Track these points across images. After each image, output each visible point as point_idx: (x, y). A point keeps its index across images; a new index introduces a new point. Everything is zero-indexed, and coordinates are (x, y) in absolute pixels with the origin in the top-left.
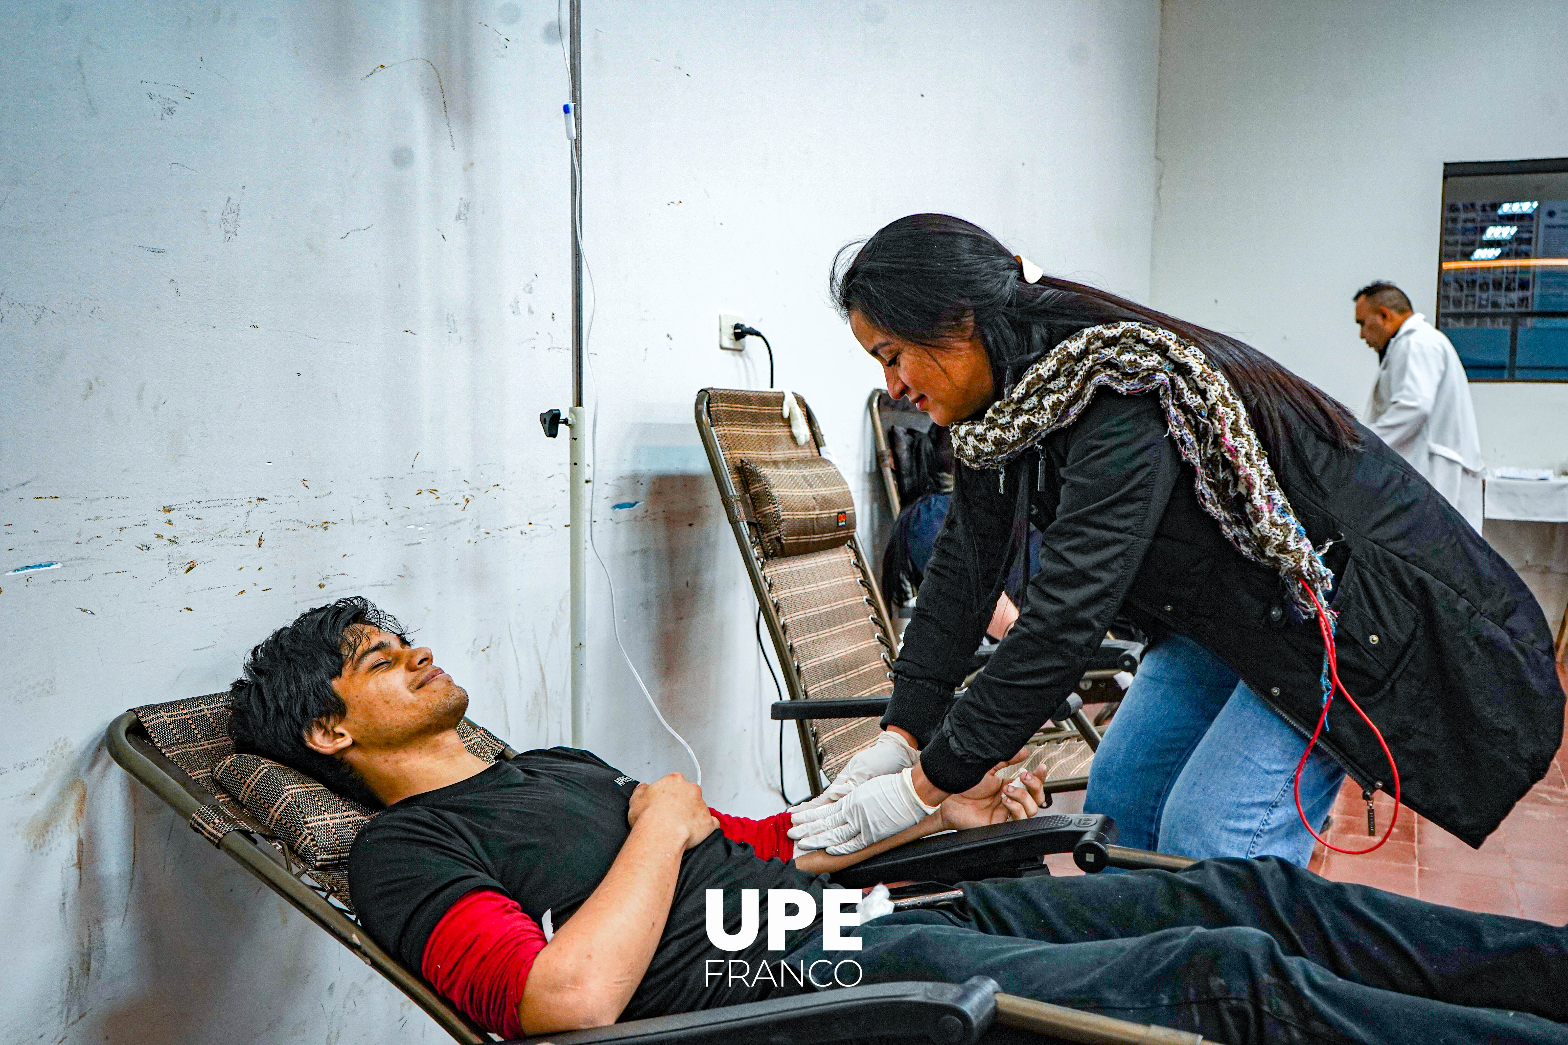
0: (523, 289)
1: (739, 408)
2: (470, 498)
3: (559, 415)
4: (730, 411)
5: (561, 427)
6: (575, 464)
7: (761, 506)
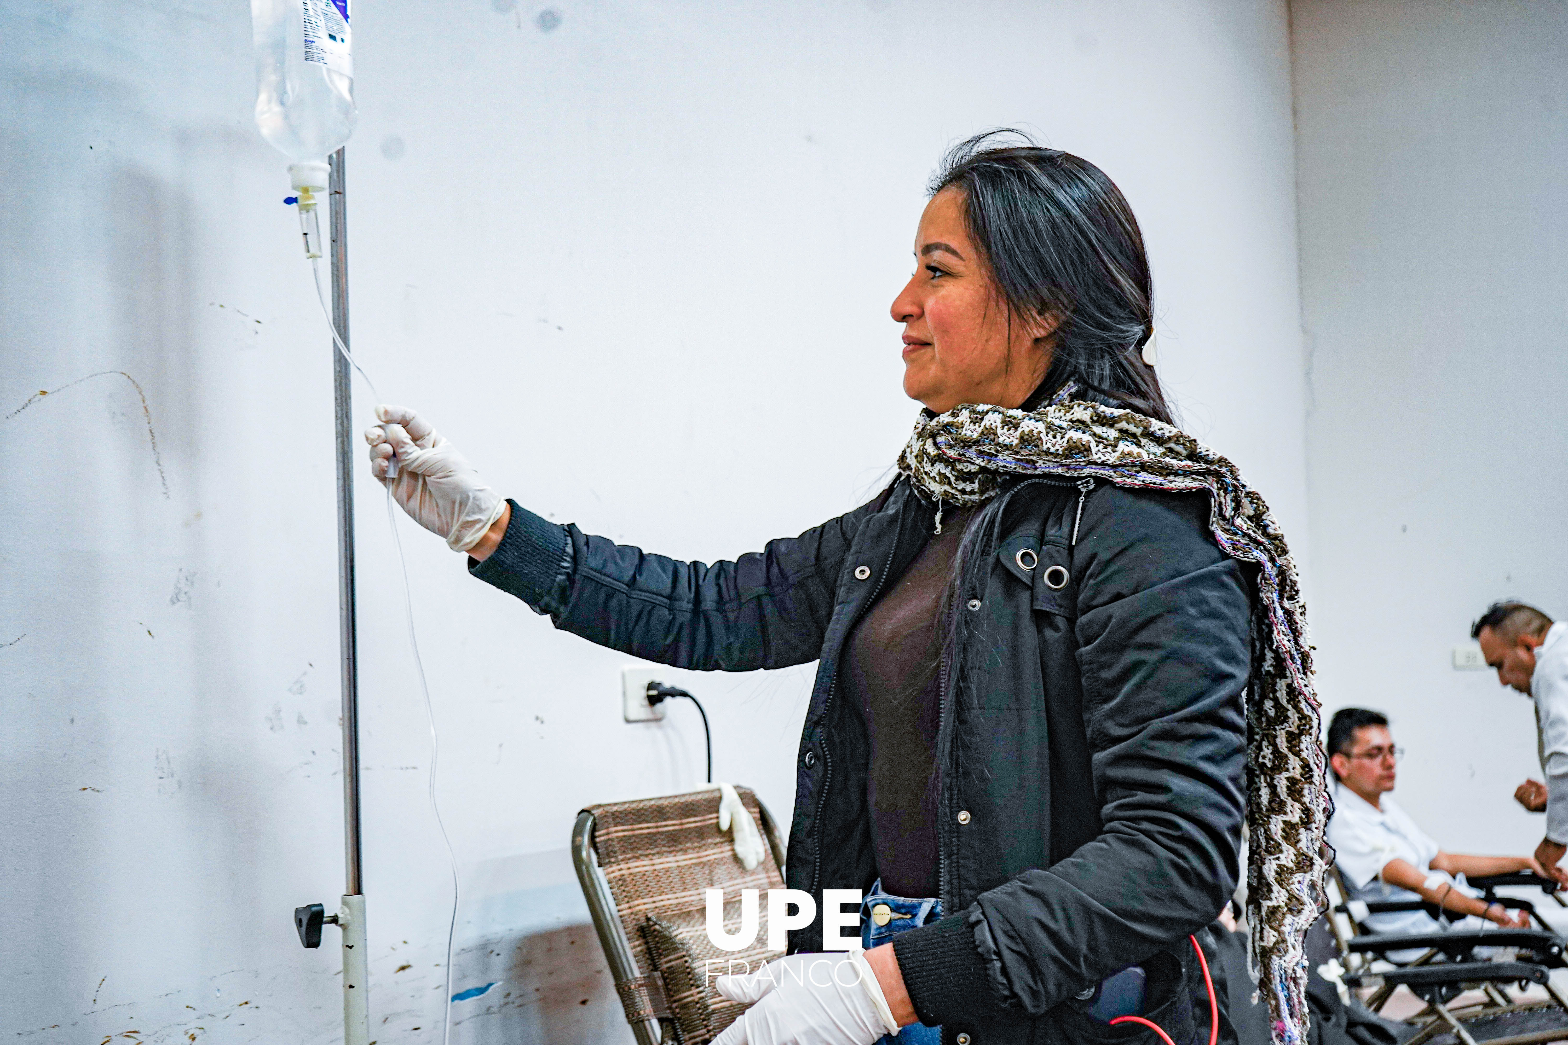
0: (290, 690)
1: (645, 828)
2: (197, 1032)
3: (321, 913)
4: (630, 837)
5: (328, 930)
6: (351, 987)
7: (678, 991)
